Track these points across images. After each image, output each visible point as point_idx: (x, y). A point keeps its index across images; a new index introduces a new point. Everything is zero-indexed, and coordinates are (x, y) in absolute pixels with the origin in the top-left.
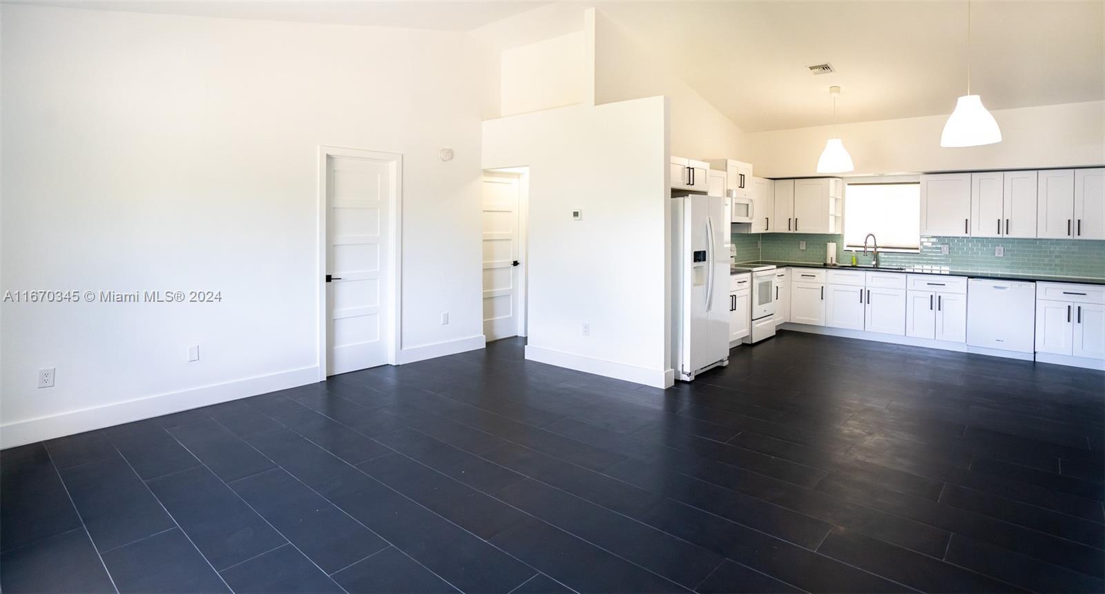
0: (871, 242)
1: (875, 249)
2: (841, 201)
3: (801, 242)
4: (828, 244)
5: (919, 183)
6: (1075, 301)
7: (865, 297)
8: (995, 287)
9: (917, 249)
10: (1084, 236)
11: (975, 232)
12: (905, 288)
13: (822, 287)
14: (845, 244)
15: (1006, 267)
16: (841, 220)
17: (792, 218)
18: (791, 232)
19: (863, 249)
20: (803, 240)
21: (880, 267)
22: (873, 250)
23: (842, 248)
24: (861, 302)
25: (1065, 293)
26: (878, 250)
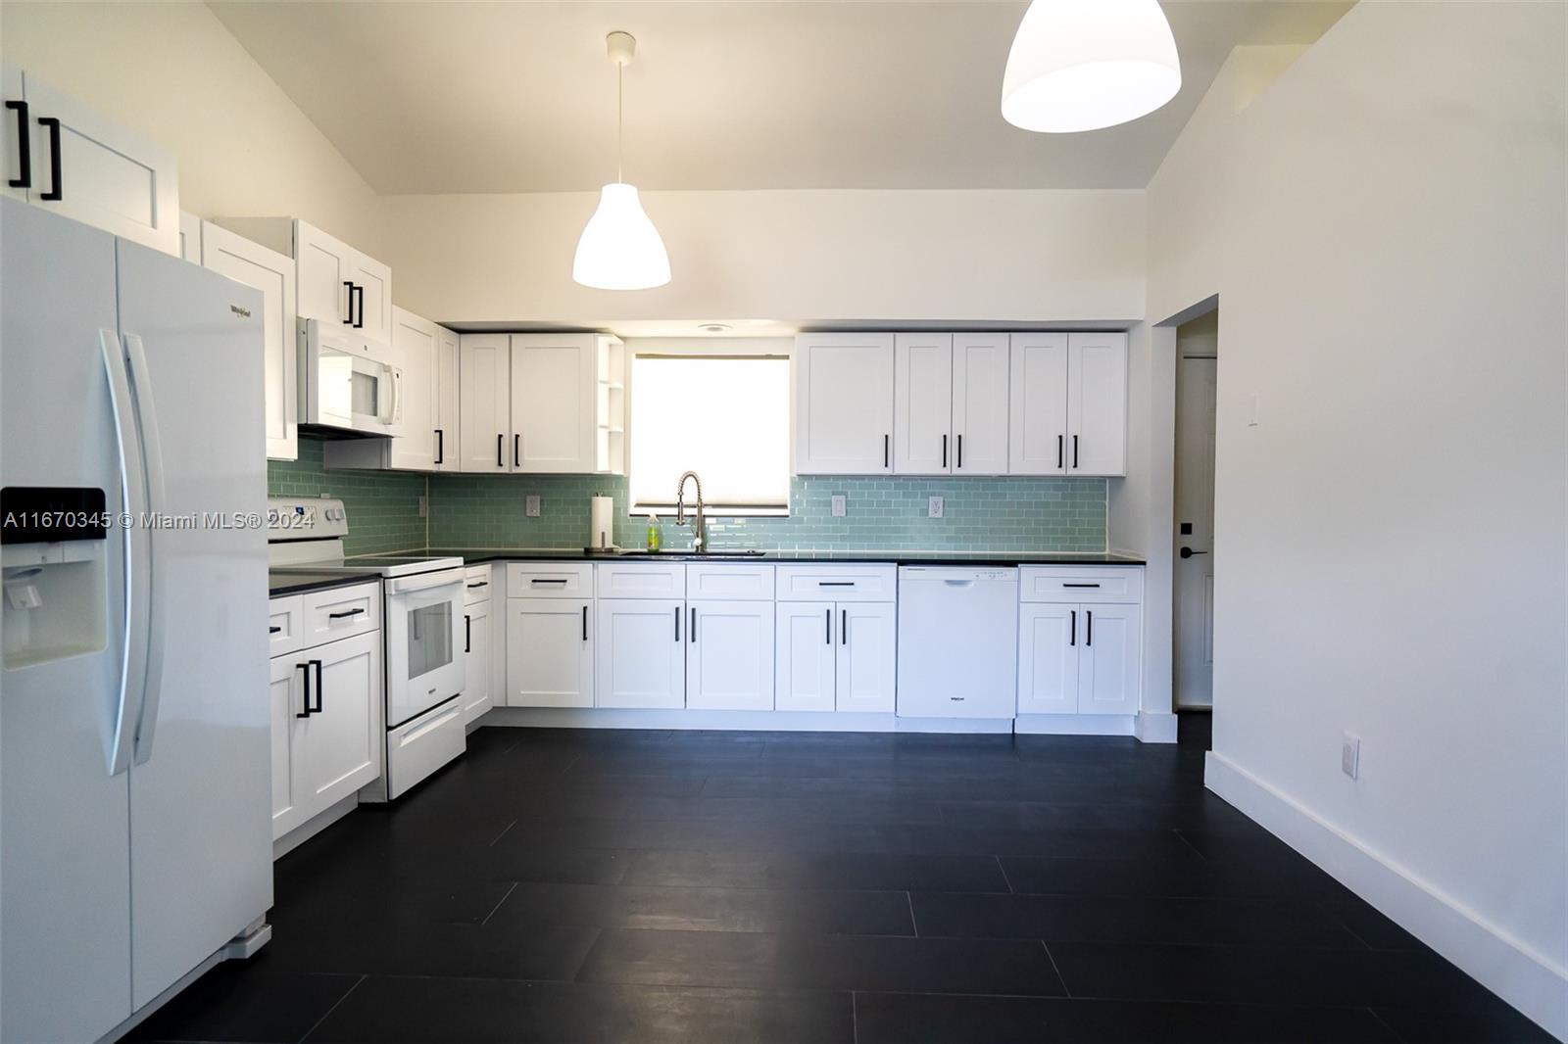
0: (690, 497)
1: (700, 511)
2: (623, 396)
3: (529, 498)
4: (595, 499)
5: (787, 357)
6: (1082, 600)
7: (686, 625)
8: (949, 582)
9: (784, 506)
10: (1084, 470)
11: (902, 466)
12: (773, 598)
13: (585, 608)
14: (633, 501)
15: (949, 539)
16: (622, 440)
17: (505, 433)
18: (504, 470)
19: (674, 511)
20: (534, 494)
21: (709, 550)
22: (694, 511)
23: (626, 509)
24: (677, 639)
25: (1066, 585)
26: (706, 511)
